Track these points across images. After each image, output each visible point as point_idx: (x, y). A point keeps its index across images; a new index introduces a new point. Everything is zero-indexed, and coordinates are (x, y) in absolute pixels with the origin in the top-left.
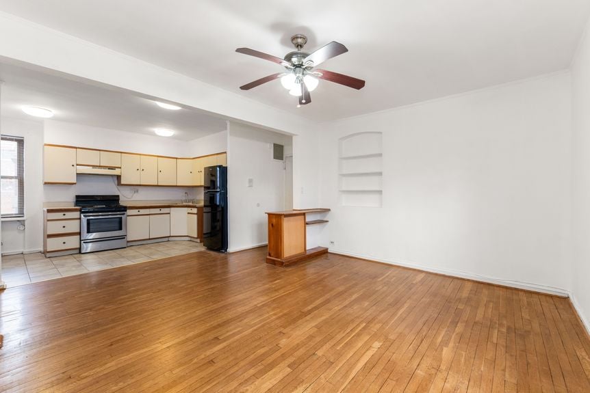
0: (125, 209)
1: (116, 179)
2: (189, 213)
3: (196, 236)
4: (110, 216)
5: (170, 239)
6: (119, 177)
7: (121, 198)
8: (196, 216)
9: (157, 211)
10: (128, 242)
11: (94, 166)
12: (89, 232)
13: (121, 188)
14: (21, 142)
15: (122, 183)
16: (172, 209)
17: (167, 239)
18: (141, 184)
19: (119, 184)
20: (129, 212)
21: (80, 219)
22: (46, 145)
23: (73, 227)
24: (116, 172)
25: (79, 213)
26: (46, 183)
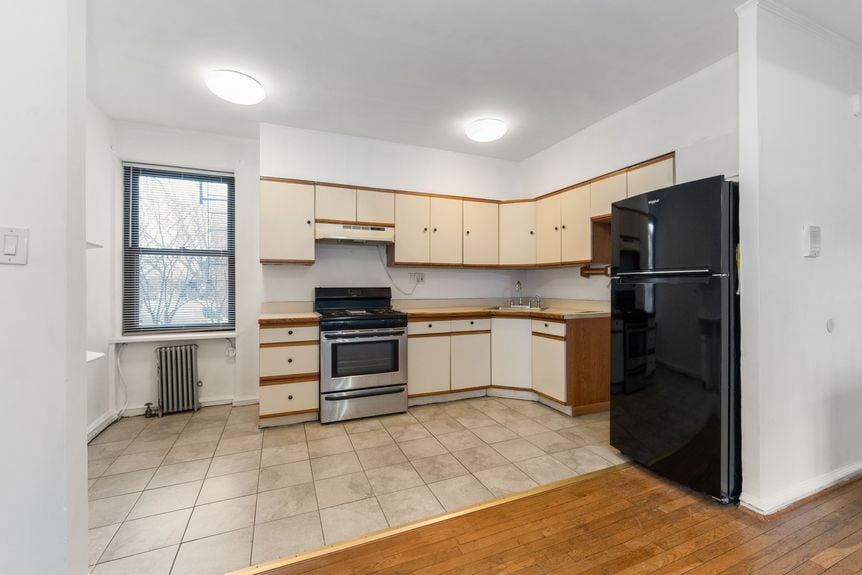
0: (402, 320)
1: (383, 251)
2: (535, 333)
3: (562, 398)
4: (376, 336)
5: (492, 392)
6: (390, 247)
7: (395, 295)
8: (562, 344)
9: (464, 325)
10: (410, 397)
11: (346, 224)
12: (335, 374)
13: (394, 272)
14: (230, 181)
15: (398, 259)
16: (495, 321)
17: (482, 393)
18: (433, 262)
19: (391, 263)
20: (413, 327)
21: (319, 342)
22: (262, 179)
23: (307, 360)
24: (386, 235)
25: (316, 329)
26: (264, 262)
